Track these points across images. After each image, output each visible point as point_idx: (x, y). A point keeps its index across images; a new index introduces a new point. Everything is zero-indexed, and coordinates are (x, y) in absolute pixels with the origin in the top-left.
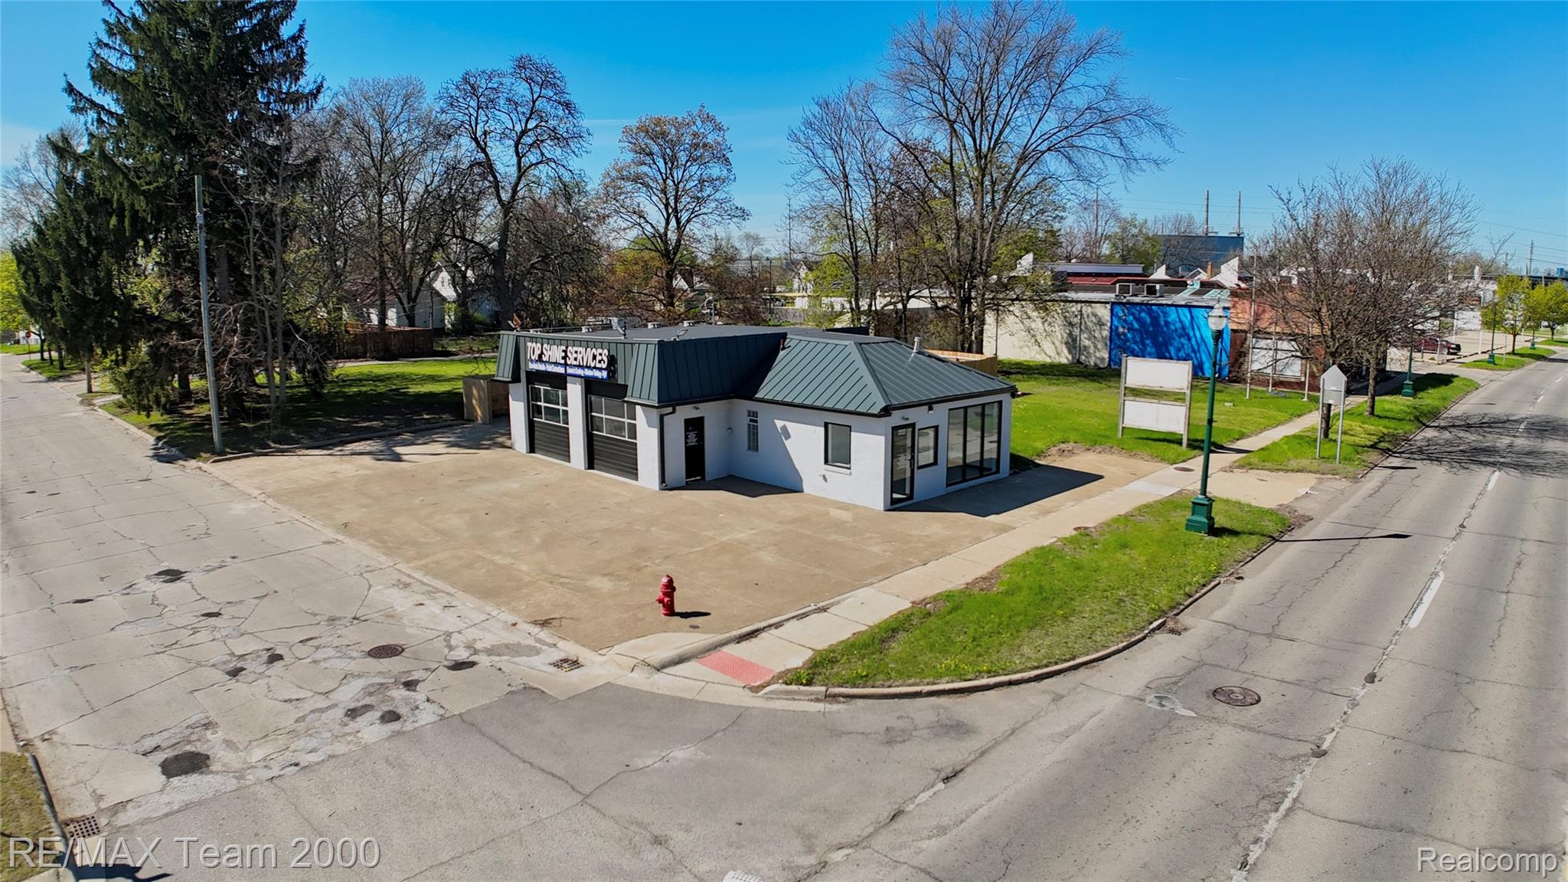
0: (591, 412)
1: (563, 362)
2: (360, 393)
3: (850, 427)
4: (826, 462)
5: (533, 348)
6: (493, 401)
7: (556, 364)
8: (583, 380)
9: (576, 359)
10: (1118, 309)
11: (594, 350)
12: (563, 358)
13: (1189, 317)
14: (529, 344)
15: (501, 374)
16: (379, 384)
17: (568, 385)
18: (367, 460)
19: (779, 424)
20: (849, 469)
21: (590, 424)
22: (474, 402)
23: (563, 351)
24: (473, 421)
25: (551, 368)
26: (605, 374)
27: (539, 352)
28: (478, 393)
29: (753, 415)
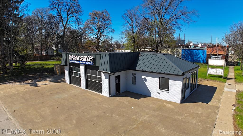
0: (87, 74)
1: (79, 60)
2: (33, 68)
3: (169, 78)
4: (159, 89)
5: (71, 57)
6: (61, 70)
7: (77, 61)
8: (85, 65)
9: (83, 59)
10: (183, 50)
11: (88, 57)
12: (79, 59)
13: (197, 52)
14: (70, 56)
15: (62, 63)
16: (38, 66)
17: (80, 66)
18: (28, 86)
19: (143, 77)
20: (168, 91)
21: (87, 77)
22: (57, 70)
23: (79, 57)
24: (56, 74)
25: (75, 62)
26: (92, 63)
27: (72, 58)
28: (58, 68)
29: (134, 75)
